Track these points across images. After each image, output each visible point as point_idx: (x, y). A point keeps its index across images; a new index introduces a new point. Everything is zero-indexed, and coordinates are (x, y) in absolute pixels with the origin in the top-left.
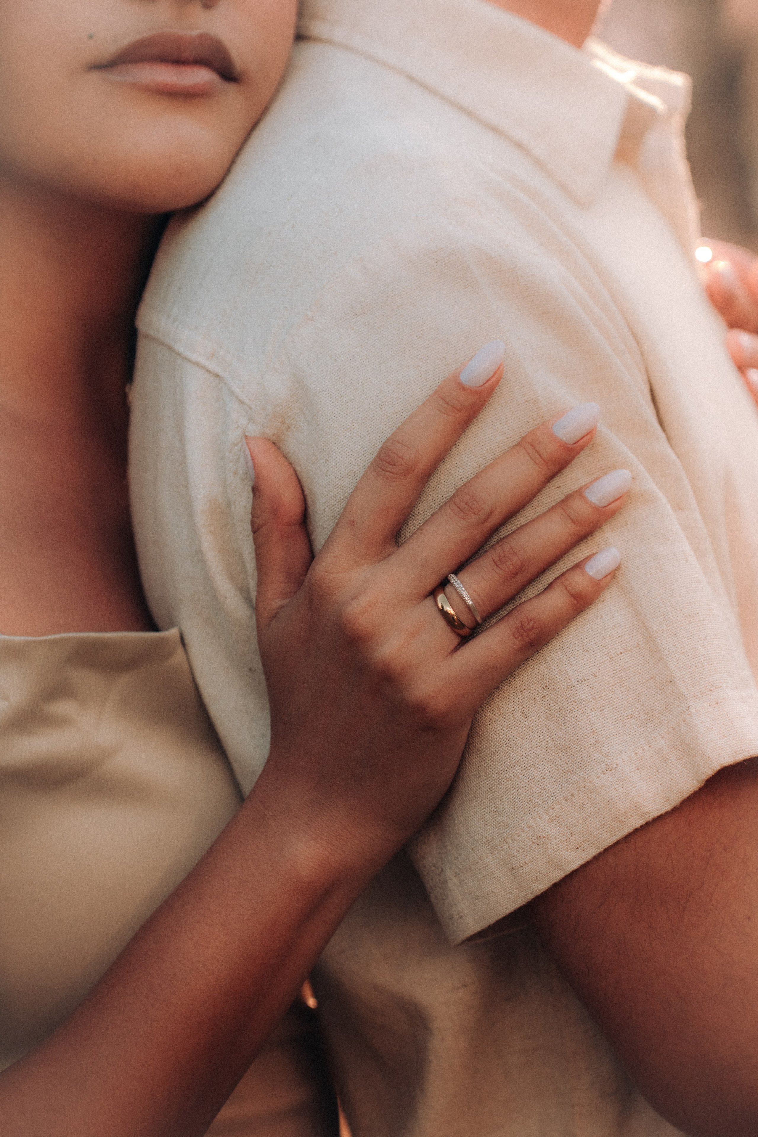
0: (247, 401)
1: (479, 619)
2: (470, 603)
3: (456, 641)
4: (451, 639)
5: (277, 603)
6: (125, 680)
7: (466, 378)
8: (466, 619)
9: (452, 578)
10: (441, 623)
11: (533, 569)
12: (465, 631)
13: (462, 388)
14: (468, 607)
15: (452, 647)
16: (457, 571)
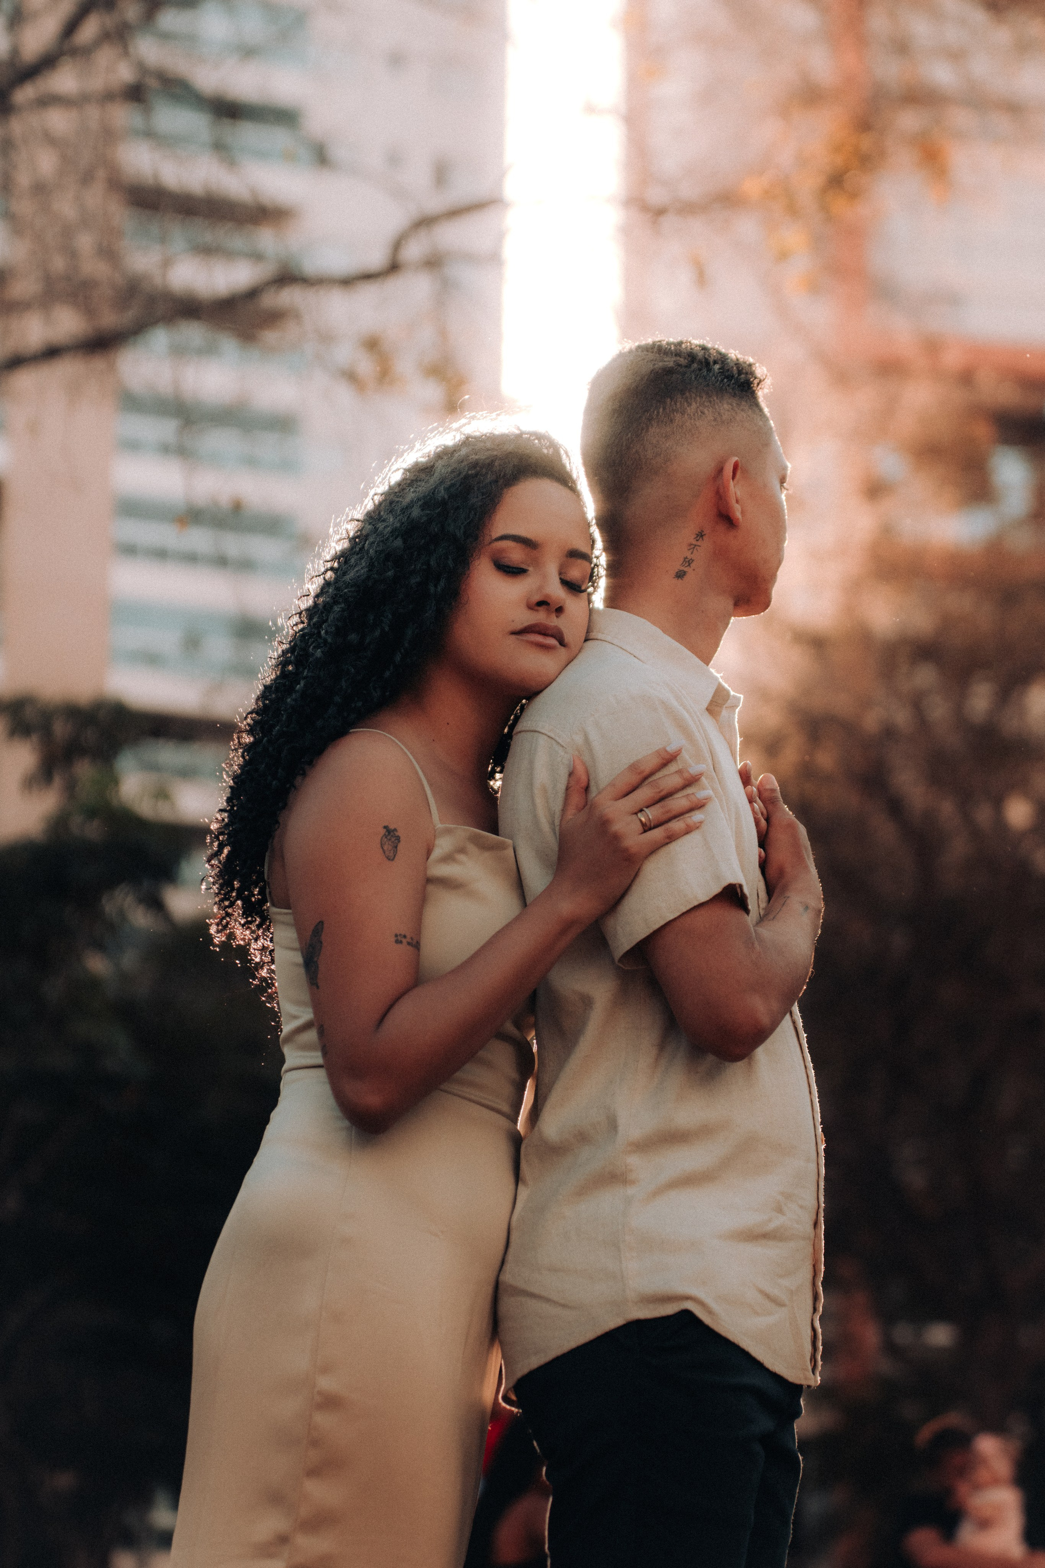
0: (564, 745)
1: (652, 825)
2: (651, 817)
3: (642, 831)
4: (641, 829)
5: (571, 817)
6: (487, 854)
7: (668, 749)
8: (648, 824)
9: (645, 809)
10: (639, 824)
11: (674, 813)
12: (646, 828)
13: (666, 751)
14: (649, 819)
15: (641, 832)
16: (647, 807)
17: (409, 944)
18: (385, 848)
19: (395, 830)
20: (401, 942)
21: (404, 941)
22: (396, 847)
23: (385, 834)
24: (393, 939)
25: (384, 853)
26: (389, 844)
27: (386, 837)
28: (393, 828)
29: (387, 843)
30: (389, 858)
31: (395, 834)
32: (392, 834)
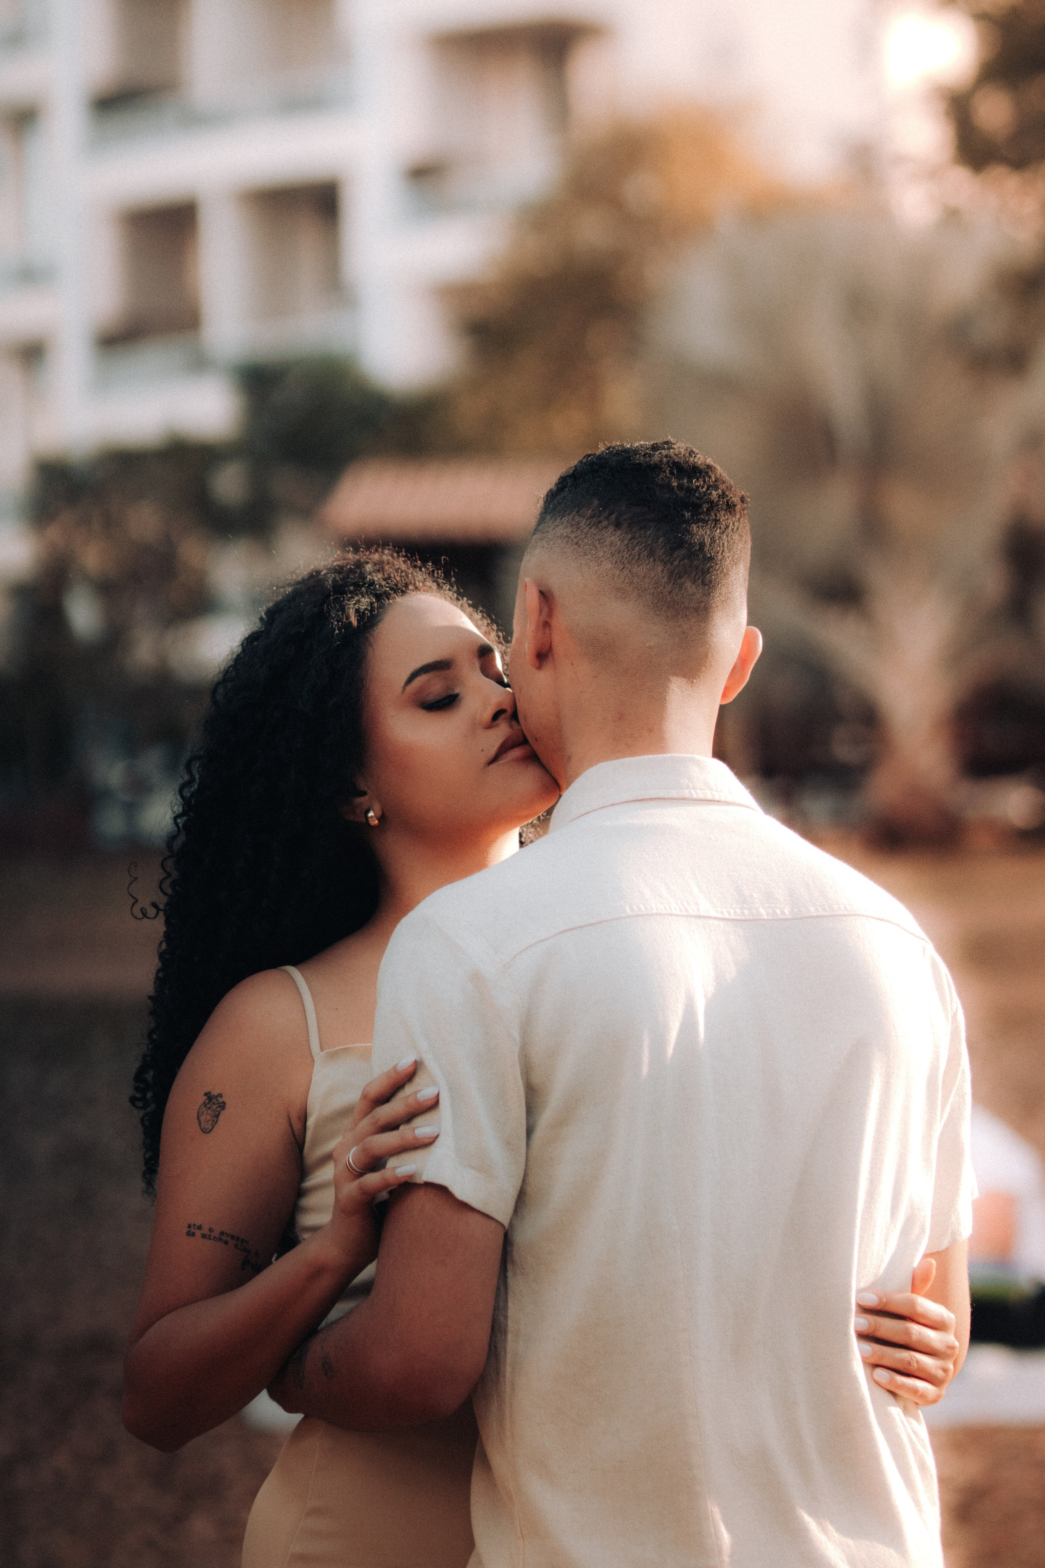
17: (204, 1236)
18: (203, 1118)
19: (220, 1095)
20: (193, 1234)
21: (198, 1233)
22: (217, 1116)
23: (204, 1103)
24: (186, 1230)
25: (200, 1124)
26: (207, 1114)
27: (205, 1106)
28: (216, 1094)
29: (205, 1113)
30: (204, 1130)
31: (218, 1100)
32: (214, 1100)
